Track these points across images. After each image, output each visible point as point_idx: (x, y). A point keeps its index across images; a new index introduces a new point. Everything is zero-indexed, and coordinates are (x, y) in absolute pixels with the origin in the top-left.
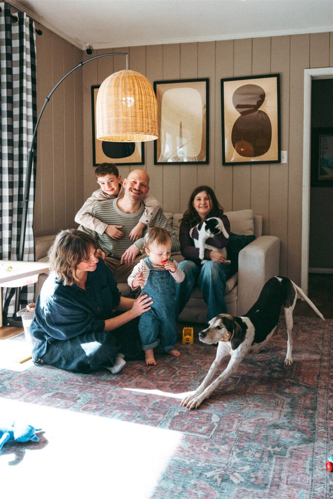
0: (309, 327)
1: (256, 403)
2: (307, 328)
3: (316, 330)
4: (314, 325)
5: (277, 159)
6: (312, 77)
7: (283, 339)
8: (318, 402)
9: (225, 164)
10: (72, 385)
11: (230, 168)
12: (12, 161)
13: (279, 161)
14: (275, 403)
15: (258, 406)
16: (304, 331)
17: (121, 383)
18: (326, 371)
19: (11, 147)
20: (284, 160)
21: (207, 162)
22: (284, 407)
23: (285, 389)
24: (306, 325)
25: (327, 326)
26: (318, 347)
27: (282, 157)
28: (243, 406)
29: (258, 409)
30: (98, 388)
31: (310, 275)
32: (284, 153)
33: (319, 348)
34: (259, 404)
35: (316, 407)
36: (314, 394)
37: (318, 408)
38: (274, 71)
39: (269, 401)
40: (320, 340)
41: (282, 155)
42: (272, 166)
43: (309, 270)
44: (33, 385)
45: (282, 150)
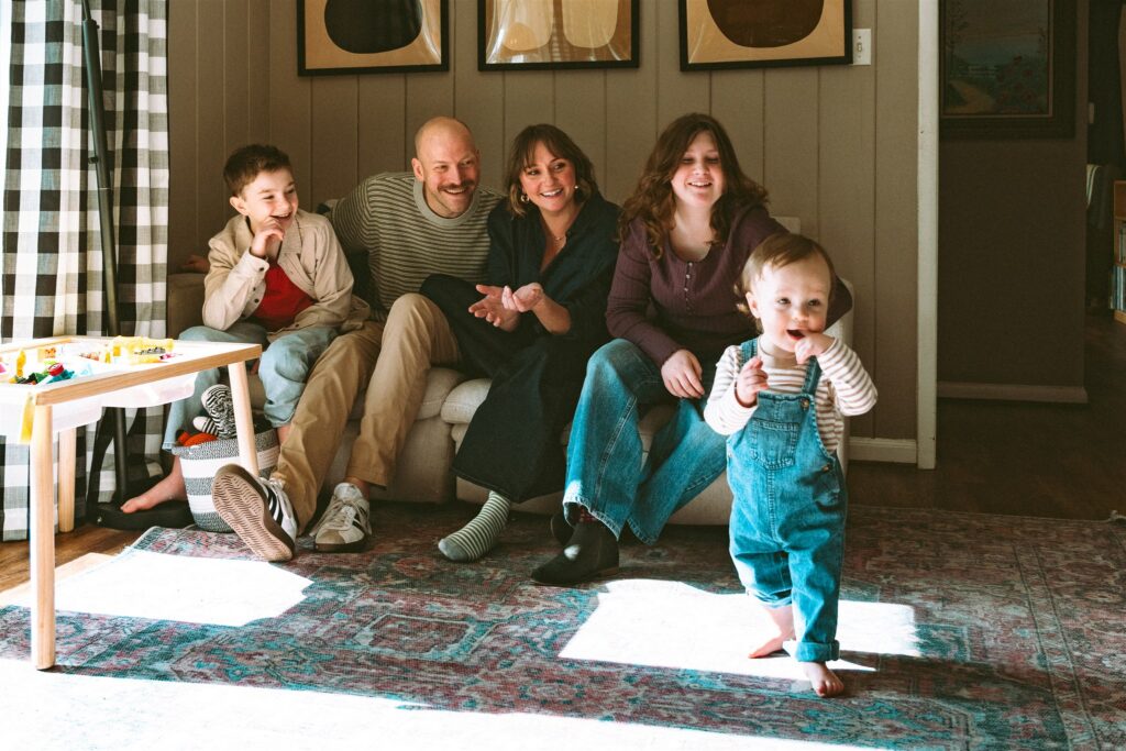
0: (967, 536)
1: (889, 722)
2: (960, 537)
3: (990, 543)
4: (979, 531)
5: (841, 53)
7: (903, 566)
8: (1065, 722)
9: (685, 67)
10: (348, 673)
12: (112, 52)
13: (847, 59)
14: (944, 723)
15: (896, 730)
16: (956, 546)
17: (483, 671)
18: (1060, 646)
19: (110, 13)
20: (863, 57)
21: (634, 63)
22: (972, 732)
23: (959, 690)
24: (955, 531)
25: (1018, 533)
26: (1012, 586)
27: (856, 47)
28: (853, 730)
29: (900, 736)
30: (426, 682)
31: (942, 402)
32: (863, 36)
33: (1016, 588)
34: (898, 725)
35: (1063, 734)
36: (1045, 702)
37: (1070, 737)
39: (924, 719)
40: (1011, 570)
41: (856, 40)
43: (939, 391)
44: (238, 672)
45: (857, 28)
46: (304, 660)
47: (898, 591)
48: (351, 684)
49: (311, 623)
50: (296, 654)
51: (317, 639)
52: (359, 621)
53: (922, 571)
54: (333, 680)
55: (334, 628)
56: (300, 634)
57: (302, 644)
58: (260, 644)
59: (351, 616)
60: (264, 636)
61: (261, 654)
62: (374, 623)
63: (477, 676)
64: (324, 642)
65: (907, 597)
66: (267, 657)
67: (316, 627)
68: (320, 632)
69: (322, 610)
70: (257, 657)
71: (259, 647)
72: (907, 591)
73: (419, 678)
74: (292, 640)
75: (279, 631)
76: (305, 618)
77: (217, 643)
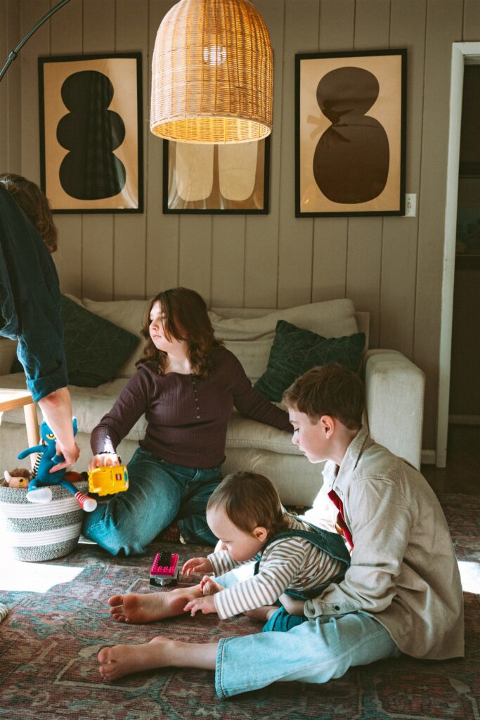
5: (398, 209)
6: (466, 58)
9: (298, 214)
11: (308, 222)
13: (402, 212)
20: (411, 212)
21: (266, 211)
27: (407, 202)
31: (452, 427)
32: (412, 198)
38: (396, 42)
42: (388, 222)
43: (450, 419)
45: (409, 193)
46: (90, 619)
47: (465, 552)
48: (130, 638)
49: (88, 588)
50: (82, 614)
51: (95, 600)
52: (121, 585)
53: (474, 537)
54: (115, 635)
55: (104, 591)
56: (81, 597)
57: (85, 605)
58: (54, 606)
59: (114, 582)
60: (55, 600)
61: (57, 615)
62: (132, 586)
63: (218, 627)
64: (101, 603)
65: (473, 556)
66: (62, 618)
67: (92, 591)
68: (96, 595)
69: (92, 578)
70: (55, 617)
71: (55, 609)
72: (471, 551)
73: (178, 631)
74: (77, 602)
75: (66, 595)
76: (82, 584)
77: (22, 606)
